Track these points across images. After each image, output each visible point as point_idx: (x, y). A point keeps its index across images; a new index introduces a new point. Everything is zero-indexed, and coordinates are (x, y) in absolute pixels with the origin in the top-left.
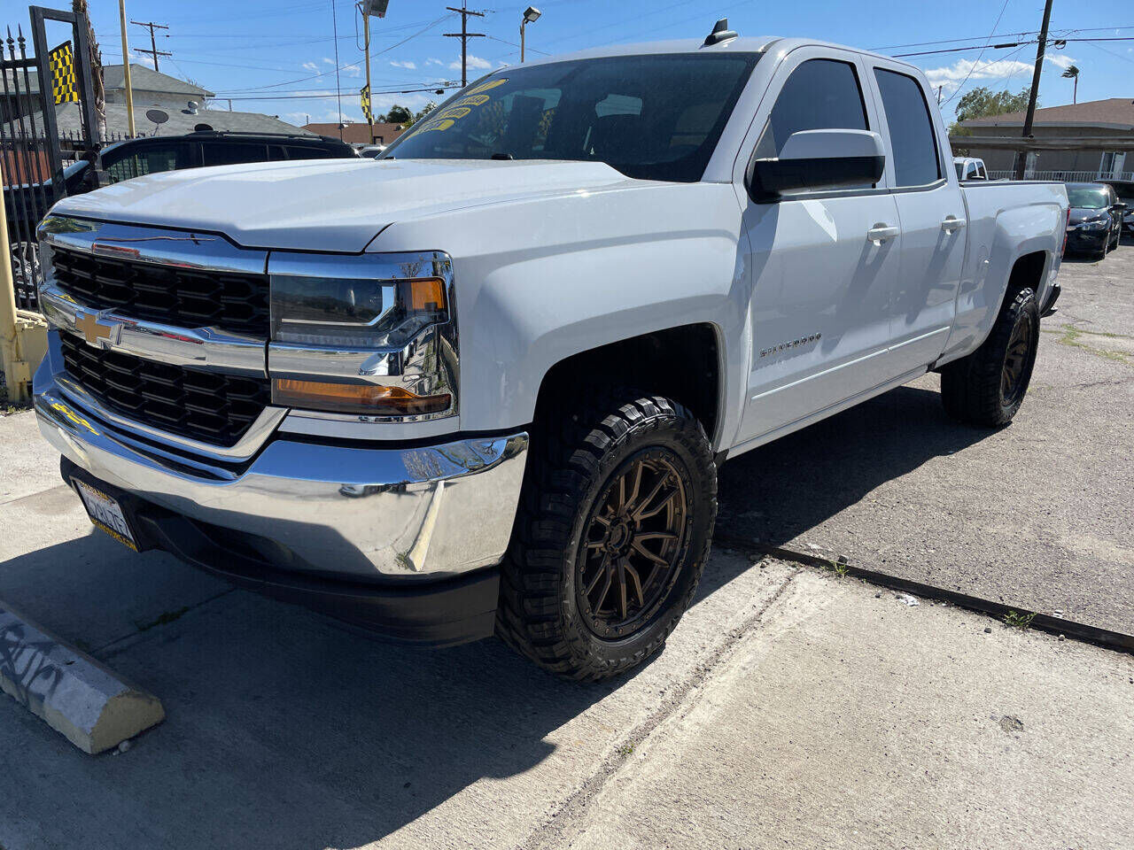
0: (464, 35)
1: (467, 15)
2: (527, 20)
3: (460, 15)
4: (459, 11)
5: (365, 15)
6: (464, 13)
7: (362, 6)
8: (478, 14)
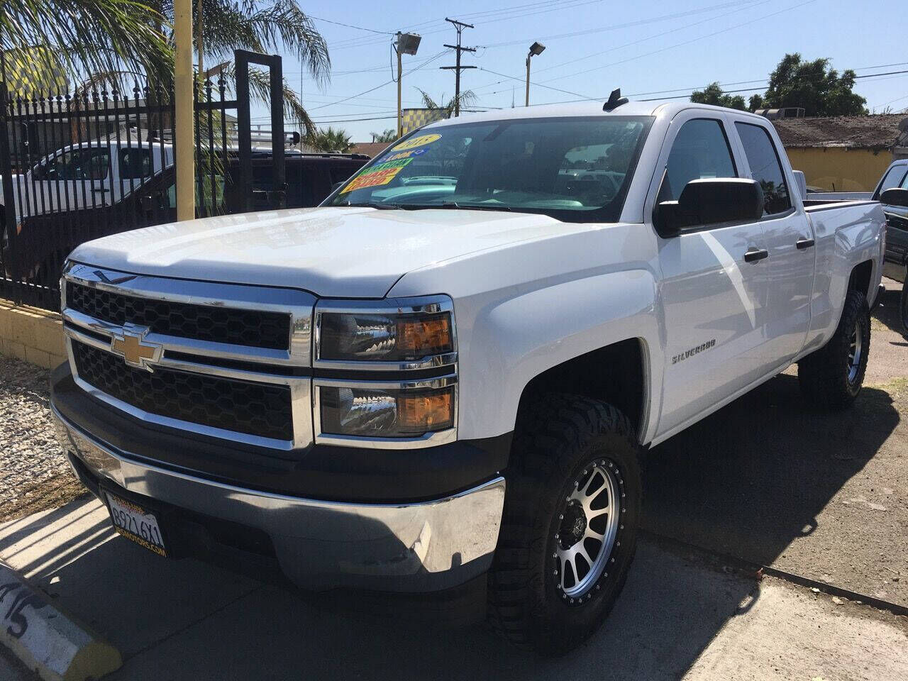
0: (458, 68)
1: (462, 51)
2: (532, 53)
3: (455, 51)
4: (454, 47)
5: (399, 53)
6: (459, 48)
7: (396, 46)
8: (471, 50)
